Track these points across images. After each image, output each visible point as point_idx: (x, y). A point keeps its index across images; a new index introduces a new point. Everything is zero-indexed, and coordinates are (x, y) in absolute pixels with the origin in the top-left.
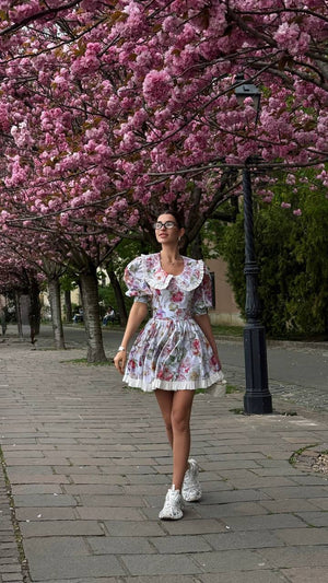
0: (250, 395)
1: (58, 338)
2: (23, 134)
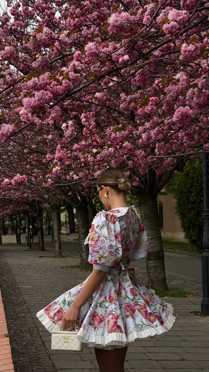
0: (206, 303)
1: (57, 249)
2: (70, 129)
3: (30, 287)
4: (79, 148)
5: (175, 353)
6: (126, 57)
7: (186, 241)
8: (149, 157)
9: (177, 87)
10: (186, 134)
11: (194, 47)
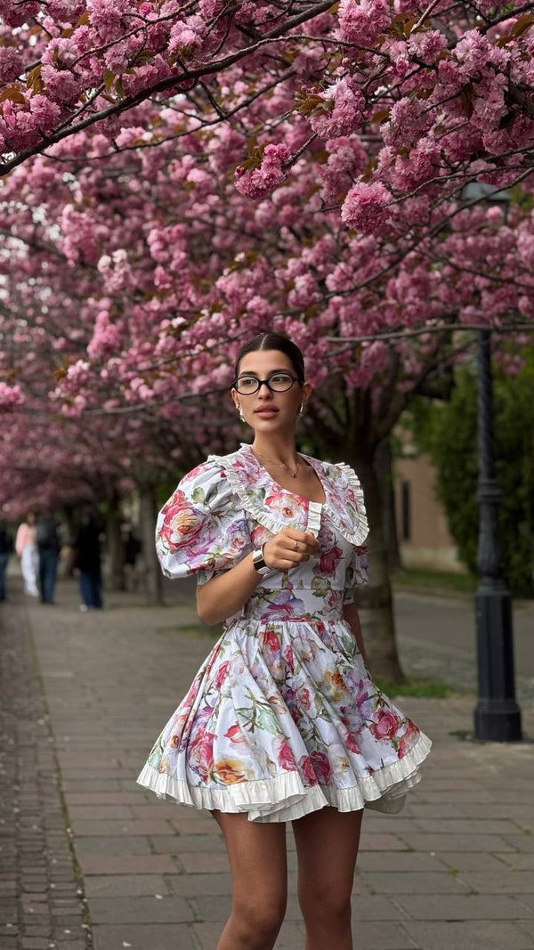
0: (485, 709)
2: (119, 271)
3: (71, 674)
5: (392, 834)
7: (464, 568)
8: (323, 341)
9: (330, 121)
10: (415, 282)
11: (374, 8)
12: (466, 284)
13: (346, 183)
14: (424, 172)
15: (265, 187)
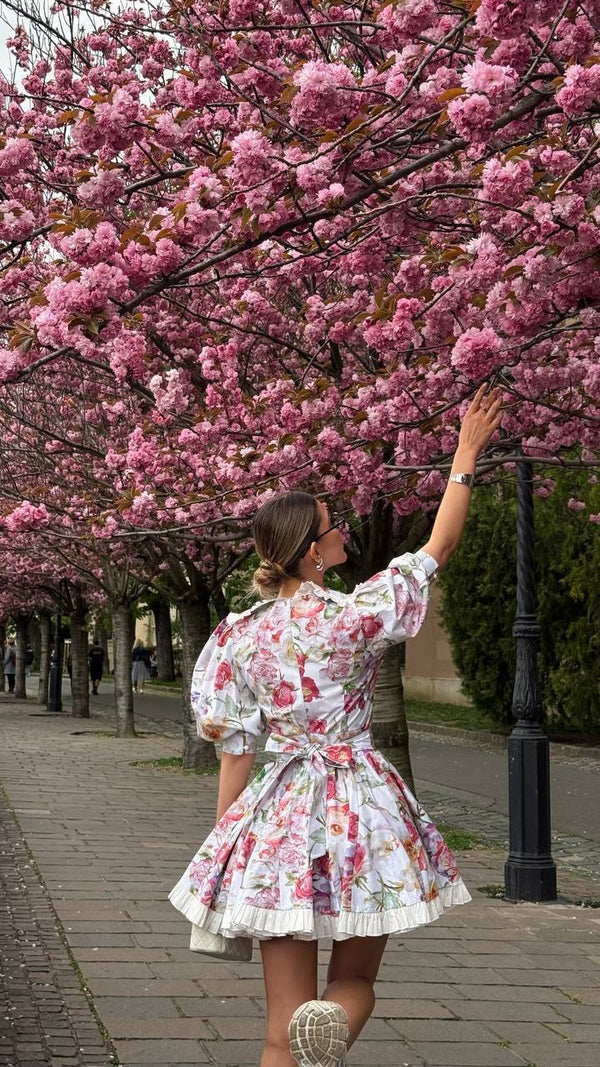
0: (517, 864)
2: (171, 391)
3: (48, 812)
4: (194, 442)
5: (434, 1001)
6: (337, 189)
7: (466, 701)
8: (380, 469)
9: (470, 273)
11: (519, 170)
12: (528, 412)
13: (447, 321)
14: (536, 318)
15: (395, 339)
